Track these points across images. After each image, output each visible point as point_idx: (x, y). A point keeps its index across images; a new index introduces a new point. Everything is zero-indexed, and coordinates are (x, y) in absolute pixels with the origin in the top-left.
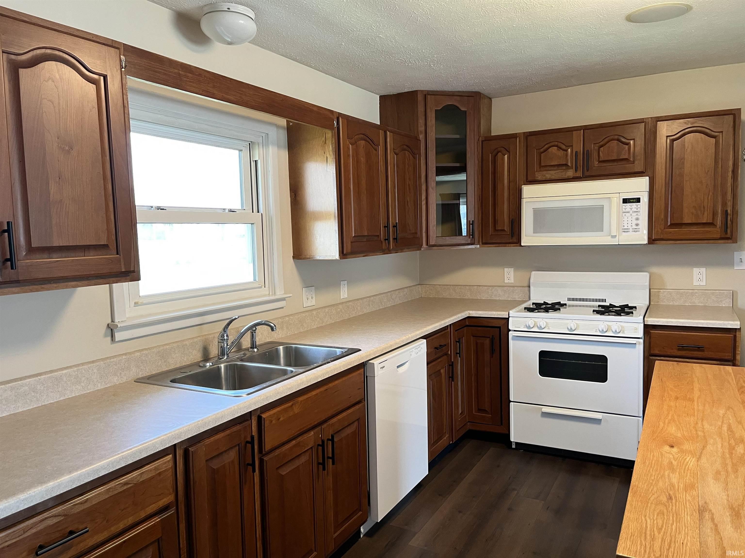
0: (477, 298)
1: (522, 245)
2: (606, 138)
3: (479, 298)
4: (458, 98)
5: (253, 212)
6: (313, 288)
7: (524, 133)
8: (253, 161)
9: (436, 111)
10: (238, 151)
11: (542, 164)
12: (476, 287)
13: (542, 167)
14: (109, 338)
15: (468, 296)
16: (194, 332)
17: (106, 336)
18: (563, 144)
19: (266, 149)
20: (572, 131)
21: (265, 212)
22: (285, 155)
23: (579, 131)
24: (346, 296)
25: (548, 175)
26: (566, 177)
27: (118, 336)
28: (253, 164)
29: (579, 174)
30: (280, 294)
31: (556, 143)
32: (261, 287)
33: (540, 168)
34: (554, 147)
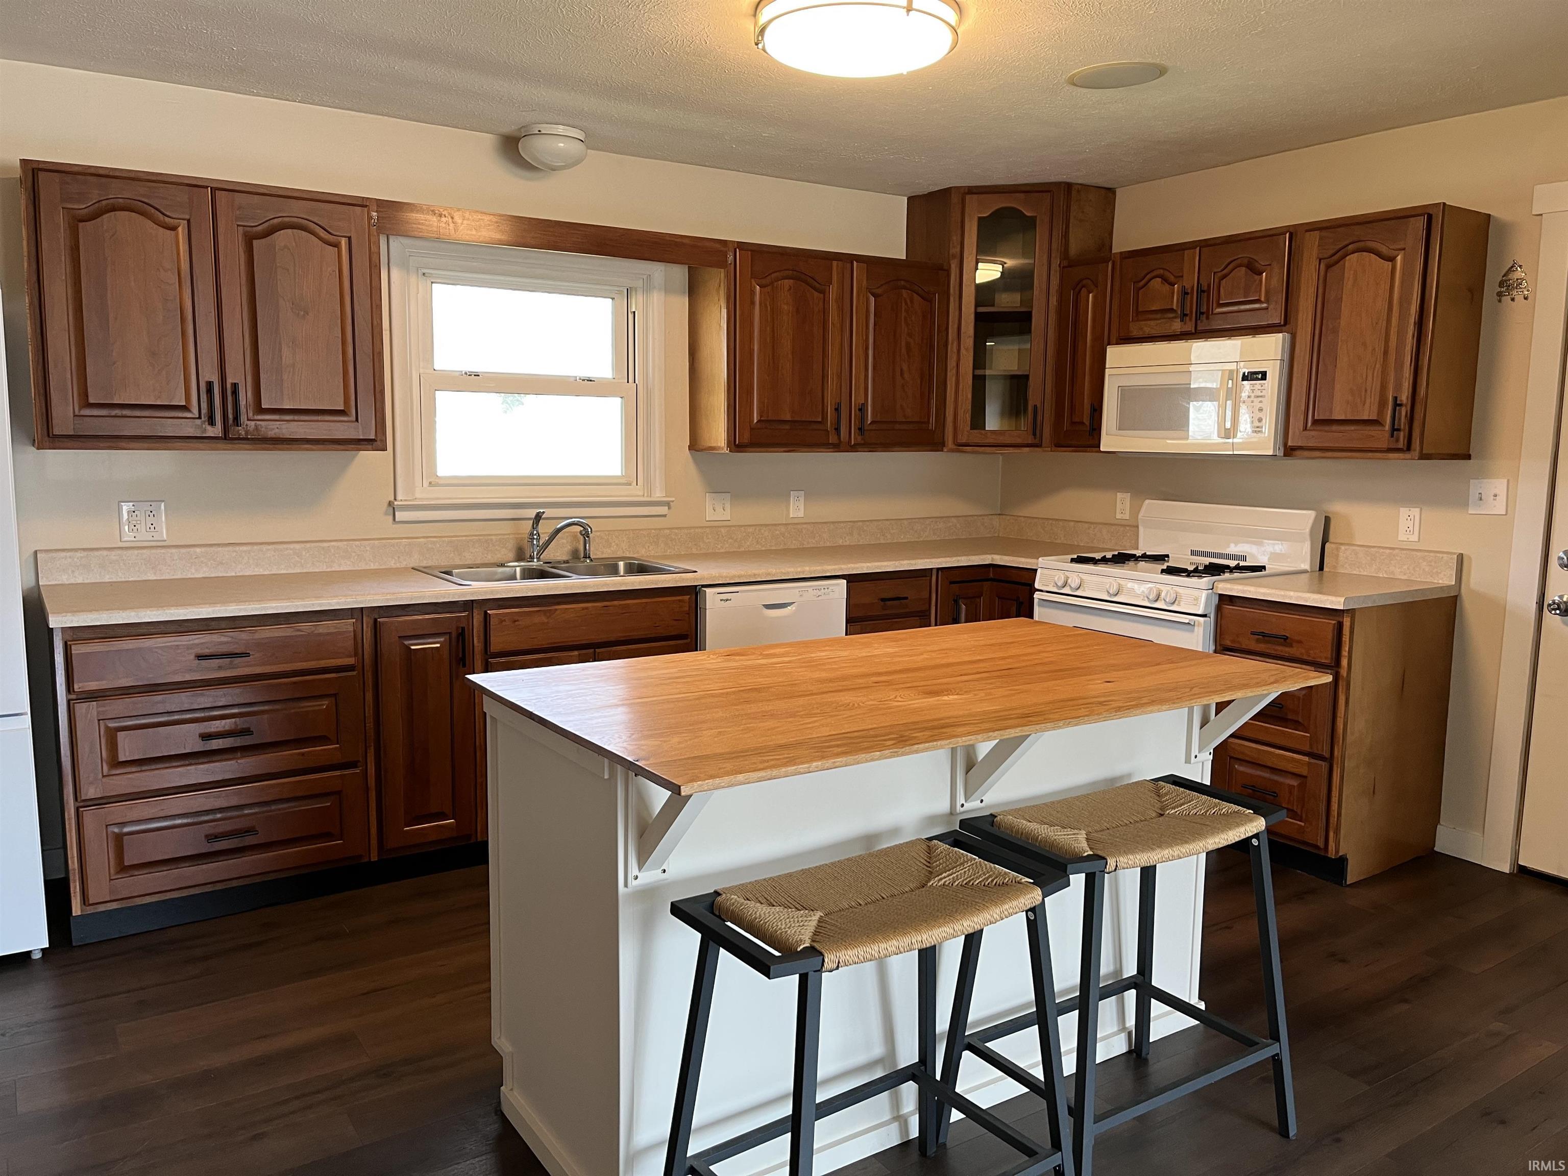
0: (1072, 543)
1: (1102, 449)
2: (1232, 262)
3: (1076, 543)
4: (1022, 196)
5: (628, 382)
6: (729, 494)
7: (1121, 253)
8: (631, 312)
9: (980, 218)
10: (611, 300)
11: (1140, 309)
12: (1072, 523)
13: (1141, 314)
14: (391, 517)
15: (1060, 539)
16: (507, 528)
17: (386, 514)
18: (1170, 272)
19: (647, 296)
20: (1184, 250)
21: (642, 382)
22: (682, 303)
23: (1192, 250)
24: (801, 514)
25: (1150, 327)
26: (1169, 332)
27: (400, 515)
28: (631, 316)
29: (1189, 327)
30: (658, 494)
31: (1162, 271)
32: (630, 485)
33: (1137, 315)
34: (1158, 279)
